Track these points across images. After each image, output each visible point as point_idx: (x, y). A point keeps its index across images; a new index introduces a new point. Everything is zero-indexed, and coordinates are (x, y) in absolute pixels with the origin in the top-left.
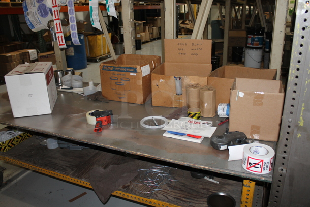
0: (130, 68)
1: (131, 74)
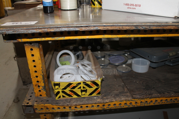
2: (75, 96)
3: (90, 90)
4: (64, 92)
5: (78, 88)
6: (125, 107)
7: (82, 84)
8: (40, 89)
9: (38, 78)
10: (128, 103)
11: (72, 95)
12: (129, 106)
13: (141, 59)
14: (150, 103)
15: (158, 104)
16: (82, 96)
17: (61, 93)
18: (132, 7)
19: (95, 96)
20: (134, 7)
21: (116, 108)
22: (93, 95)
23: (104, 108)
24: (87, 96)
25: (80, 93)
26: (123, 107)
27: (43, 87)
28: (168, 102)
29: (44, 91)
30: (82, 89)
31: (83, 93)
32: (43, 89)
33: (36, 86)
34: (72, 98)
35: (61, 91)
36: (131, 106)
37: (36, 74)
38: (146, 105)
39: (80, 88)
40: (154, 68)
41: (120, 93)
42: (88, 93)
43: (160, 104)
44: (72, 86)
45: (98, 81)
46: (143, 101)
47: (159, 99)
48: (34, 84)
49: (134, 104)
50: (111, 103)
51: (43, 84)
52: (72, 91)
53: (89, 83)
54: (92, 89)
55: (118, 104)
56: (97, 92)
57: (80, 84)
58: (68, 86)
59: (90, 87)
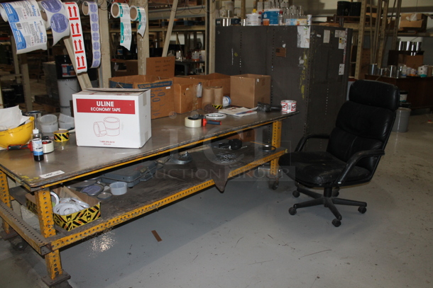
0: (167, 82)
1: (167, 88)
2: (83, 224)
3: (93, 215)
4: (74, 223)
5: (85, 216)
8: (50, 228)
9: (49, 217)
10: (123, 217)
11: (81, 224)
13: (118, 183)
16: (88, 222)
18: (107, 143)
19: (97, 220)
23: (107, 227)
24: (92, 221)
25: (86, 220)
27: (52, 225)
30: (88, 215)
31: (89, 219)
32: (53, 227)
33: (46, 227)
34: (81, 226)
35: (72, 222)
37: (47, 214)
40: (131, 188)
41: (115, 212)
42: (92, 218)
44: (80, 215)
45: (98, 206)
46: (133, 213)
47: (144, 208)
48: (45, 225)
49: (127, 217)
50: (111, 221)
51: (53, 223)
52: (80, 220)
53: (92, 208)
54: (95, 214)
55: (115, 220)
56: (98, 216)
57: (86, 211)
58: (78, 215)
59: (93, 211)
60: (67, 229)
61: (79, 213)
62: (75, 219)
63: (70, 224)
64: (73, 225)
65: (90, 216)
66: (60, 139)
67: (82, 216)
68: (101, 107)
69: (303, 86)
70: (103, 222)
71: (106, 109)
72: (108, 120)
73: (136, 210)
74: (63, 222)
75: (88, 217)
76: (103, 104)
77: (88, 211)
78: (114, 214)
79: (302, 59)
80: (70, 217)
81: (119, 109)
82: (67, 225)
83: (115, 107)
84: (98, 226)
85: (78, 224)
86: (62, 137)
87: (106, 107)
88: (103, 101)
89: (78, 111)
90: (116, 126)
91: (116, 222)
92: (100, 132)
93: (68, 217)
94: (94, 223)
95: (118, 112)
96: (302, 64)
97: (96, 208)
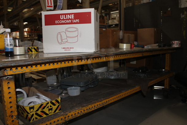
0: (104, 26)
2: (45, 116)
3: (54, 108)
4: (37, 114)
5: (47, 108)
6: (78, 116)
7: (50, 103)
8: (13, 119)
9: (13, 108)
10: (80, 111)
11: (43, 116)
12: (80, 114)
13: (73, 87)
14: (92, 109)
15: (96, 108)
16: (50, 114)
17: (35, 115)
18: (67, 49)
19: (58, 113)
20: (69, 49)
21: (73, 118)
22: (56, 112)
23: (66, 120)
24: (53, 114)
25: (47, 112)
26: (77, 116)
27: (16, 116)
28: (101, 105)
29: (17, 120)
30: (49, 108)
31: (50, 111)
32: (16, 118)
33: (9, 117)
34: (43, 118)
35: (34, 113)
36: (82, 114)
37: (11, 105)
38: (90, 111)
39: (48, 107)
40: (84, 91)
42: (53, 111)
43: (98, 108)
44: (43, 107)
45: (59, 99)
46: (88, 108)
47: (96, 105)
48: (8, 115)
49: (83, 112)
50: (70, 114)
51: (16, 113)
52: (43, 112)
53: (54, 101)
54: (56, 107)
55: (73, 114)
56: (59, 109)
57: (48, 103)
58: (40, 107)
59: (54, 105)
60: (30, 120)
61: (42, 105)
62: (37, 110)
63: (33, 115)
64: (35, 116)
65: (51, 109)
66: (32, 51)
67: (44, 108)
68: (63, 20)
69: (184, 31)
70: (63, 115)
71: (67, 21)
72: (69, 30)
73: (90, 106)
74: (26, 114)
75: (49, 110)
76: (66, 17)
77: (50, 104)
78: (72, 108)
79: (183, 14)
80: (33, 108)
81: (78, 21)
82: (30, 116)
83: (75, 19)
84: (58, 119)
85: (40, 116)
86: (33, 50)
87: (68, 20)
88: (65, 14)
89: (46, 25)
90: (75, 34)
91: (74, 115)
92: (62, 40)
93: (30, 108)
94: (55, 115)
95: (77, 23)
96: (183, 18)
97: (57, 101)
